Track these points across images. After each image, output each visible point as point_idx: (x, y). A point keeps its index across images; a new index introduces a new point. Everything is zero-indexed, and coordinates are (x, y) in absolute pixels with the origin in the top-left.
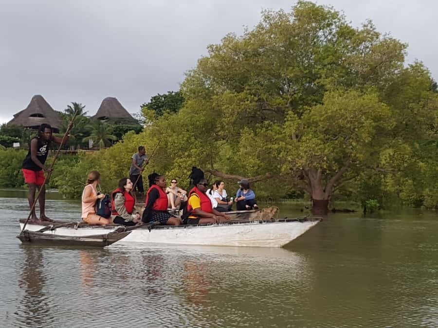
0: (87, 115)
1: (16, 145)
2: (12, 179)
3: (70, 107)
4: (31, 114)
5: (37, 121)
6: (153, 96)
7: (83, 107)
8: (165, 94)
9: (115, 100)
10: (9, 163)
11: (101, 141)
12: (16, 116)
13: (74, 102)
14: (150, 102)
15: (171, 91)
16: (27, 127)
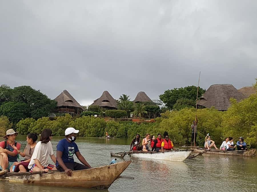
0: (130, 100)
1: (96, 116)
2: (98, 133)
3: (122, 97)
4: (102, 100)
5: (105, 104)
6: (166, 90)
7: (128, 97)
8: (172, 89)
9: (144, 93)
10: (96, 124)
11: (140, 114)
12: (95, 101)
13: (124, 94)
14: (164, 94)
15: (176, 88)
16: (100, 107)
